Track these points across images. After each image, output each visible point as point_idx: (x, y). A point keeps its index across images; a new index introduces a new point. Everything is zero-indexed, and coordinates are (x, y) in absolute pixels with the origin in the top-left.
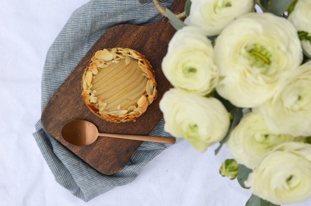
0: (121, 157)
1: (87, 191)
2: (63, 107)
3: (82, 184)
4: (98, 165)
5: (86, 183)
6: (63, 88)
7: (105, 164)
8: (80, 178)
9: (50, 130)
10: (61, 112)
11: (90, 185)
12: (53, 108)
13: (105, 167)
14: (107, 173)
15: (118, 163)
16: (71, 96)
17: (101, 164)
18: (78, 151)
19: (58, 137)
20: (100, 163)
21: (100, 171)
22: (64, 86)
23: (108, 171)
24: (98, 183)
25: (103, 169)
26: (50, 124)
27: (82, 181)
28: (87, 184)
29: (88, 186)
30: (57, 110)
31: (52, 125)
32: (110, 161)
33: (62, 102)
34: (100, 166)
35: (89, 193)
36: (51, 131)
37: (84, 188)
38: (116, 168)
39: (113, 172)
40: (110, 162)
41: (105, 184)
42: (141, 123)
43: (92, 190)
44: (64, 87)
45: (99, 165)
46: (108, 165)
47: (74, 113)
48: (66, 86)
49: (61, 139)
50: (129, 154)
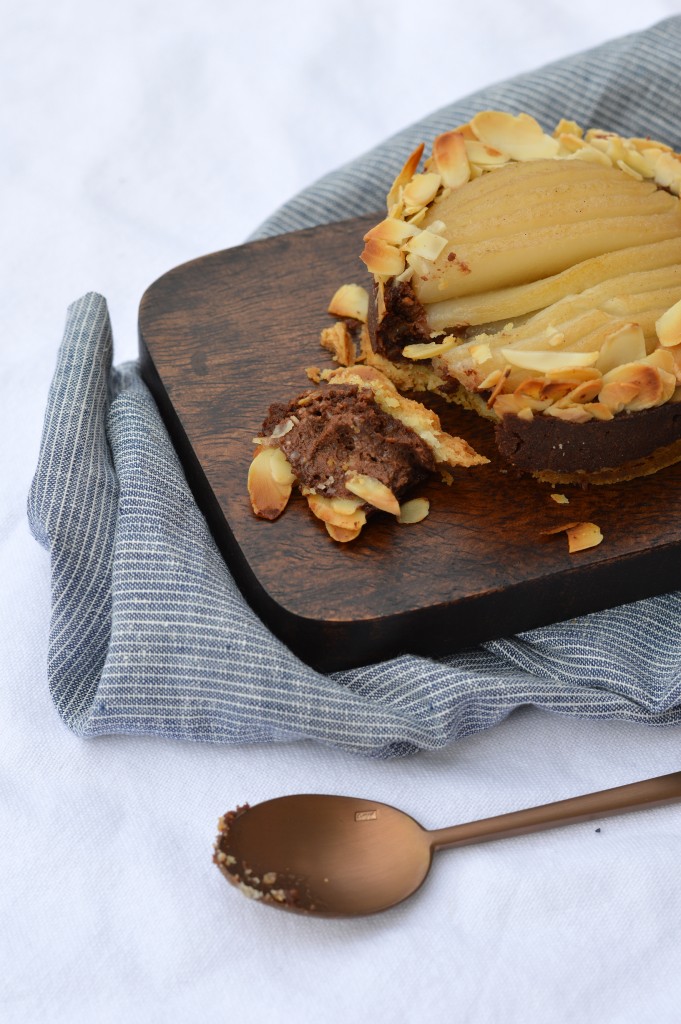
0: (405, 575)
1: (138, 627)
2: (280, 287)
3: (137, 576)
4: (272, 551)
5: (163, 577)
6: (330, 234)
7: (309, 563)
8: (152, 539)
9: (158, 332)
10: (257, 299)
11: (174, 597)
12: (236, 274)
13: (298, 573)
14: (290, 602)
15: (372, 590)
16: (341, 272)
17: (287, 553)
18: (221, 459)
19: (176, 371)
20: (285, 547)
21: (265, 577)
22: (340, 231)
23: (299, 595)
24: (216, 613)
25: (285, 576)
26: (179, 313)
27: (149, 556)
28: (161, 586)
29: (161, 597)
30: (244, 286)
31: (180, 322)
32: (338, 563)
33: (290, 273)
34: (277, 558)
35: (136, 649)
36: (160, 339)
37: (136, 601)
38: (349, 603)
39: (320, 612)
40: (338, 566)
41: (248, 639)
42: (595, 498)
43: (165, 639)
44: (340, 234)
45: (277, 553)
46: (318, 572)
47: (309, 327)
48: (350, 234)
49: (181, 384)
50: (453, 585)
